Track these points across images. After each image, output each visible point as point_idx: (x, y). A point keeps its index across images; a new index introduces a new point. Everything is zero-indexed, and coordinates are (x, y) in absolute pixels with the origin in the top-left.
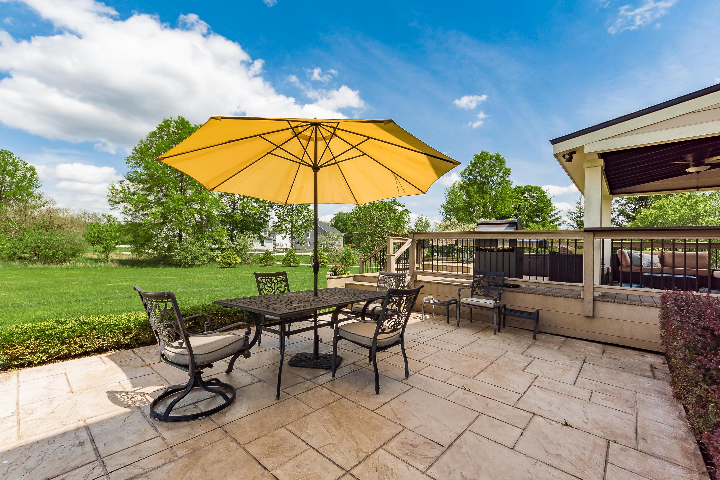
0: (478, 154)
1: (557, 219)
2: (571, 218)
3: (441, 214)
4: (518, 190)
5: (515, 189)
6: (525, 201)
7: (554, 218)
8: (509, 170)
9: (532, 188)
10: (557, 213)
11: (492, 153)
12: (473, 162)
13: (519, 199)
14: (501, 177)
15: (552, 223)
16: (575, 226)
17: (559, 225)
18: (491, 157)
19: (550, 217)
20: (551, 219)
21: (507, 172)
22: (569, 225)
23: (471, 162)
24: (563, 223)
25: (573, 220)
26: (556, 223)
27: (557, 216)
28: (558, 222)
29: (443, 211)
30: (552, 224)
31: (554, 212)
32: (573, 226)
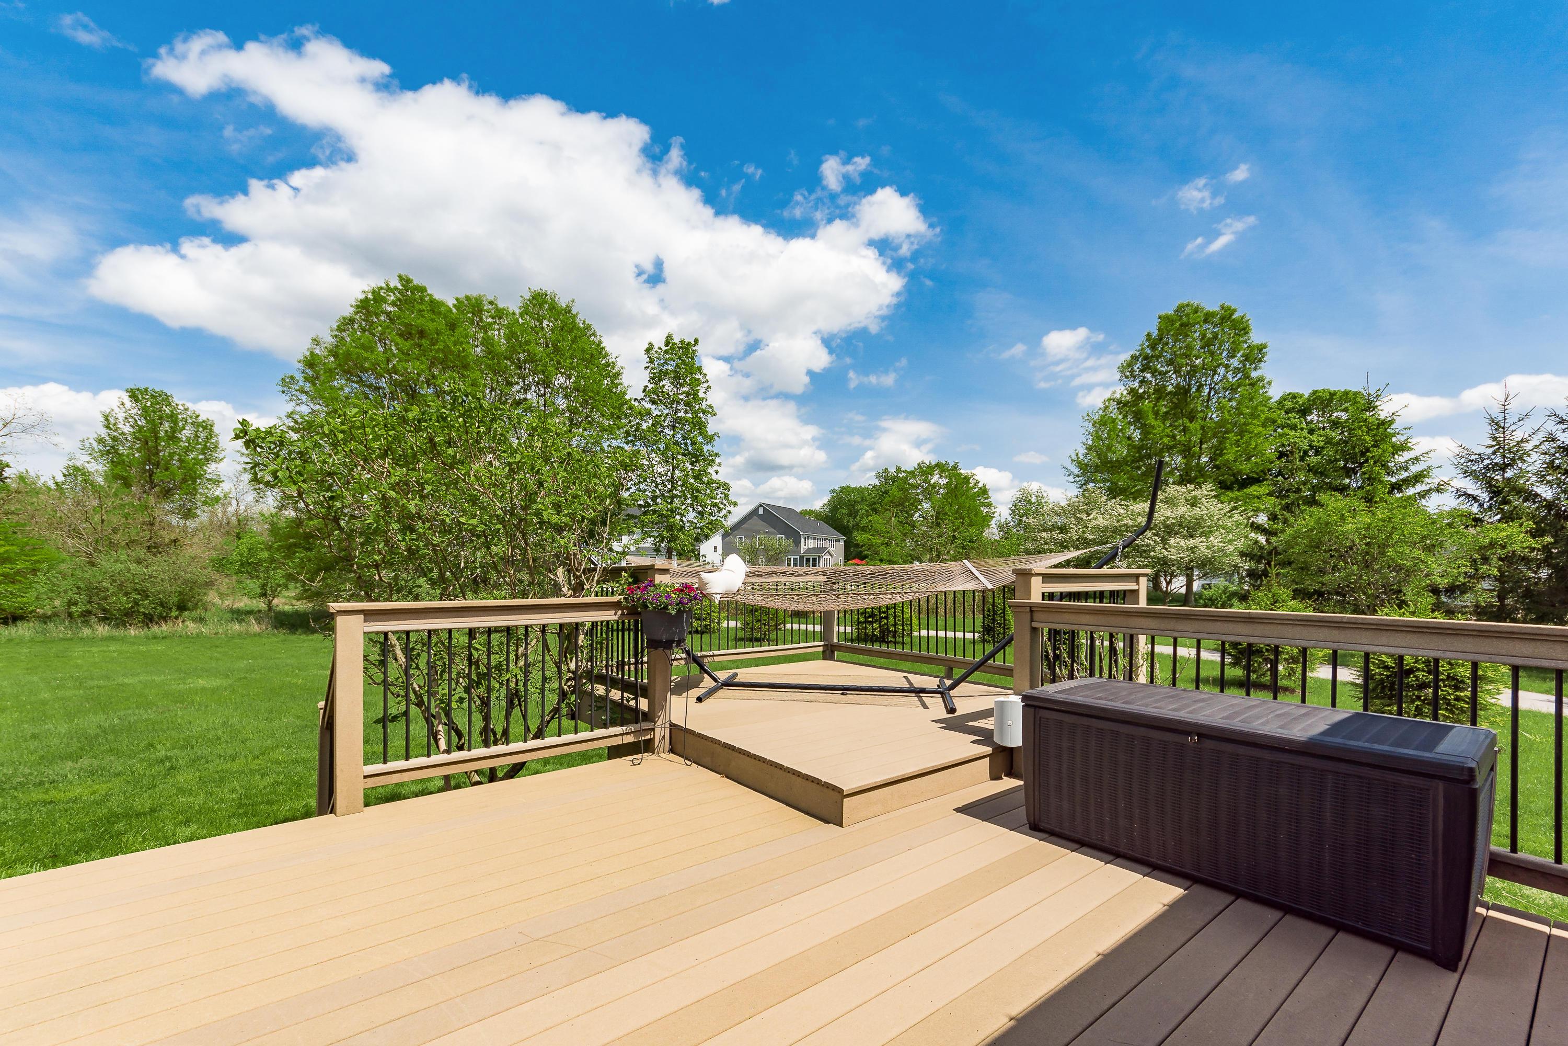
0: (1170, 311)
1: (1418, 478)
2: (1467, 473)
3: (1071, 479)
4: (1289, 404)
5: (1281, 402)
6: (1311, 432)
7: (1404, 475)
8: (1261, 348)
9: (1332, 394)
10: (1416, 459)
11: (1211, 306)
12: (1155, 333)
13: (1294, 427)
14: (1236, 371)
15: (1400, 490)
16: (1484, 496)
17: (1423, 495)
18: (1208, 318)
19: (1390, 473)
20: (1394, 480)
21: (1255, 356)
22: (1462, 494)
23: (1149, 335)
24: (1438, 490)
25: (1476, 478)
26: (1411, 491)
27: (1415, 469)
28: (1419, 488)
29: (1076, 471)
30: (1399, 495)
31: (1406, 456)
32: (1475, 499)
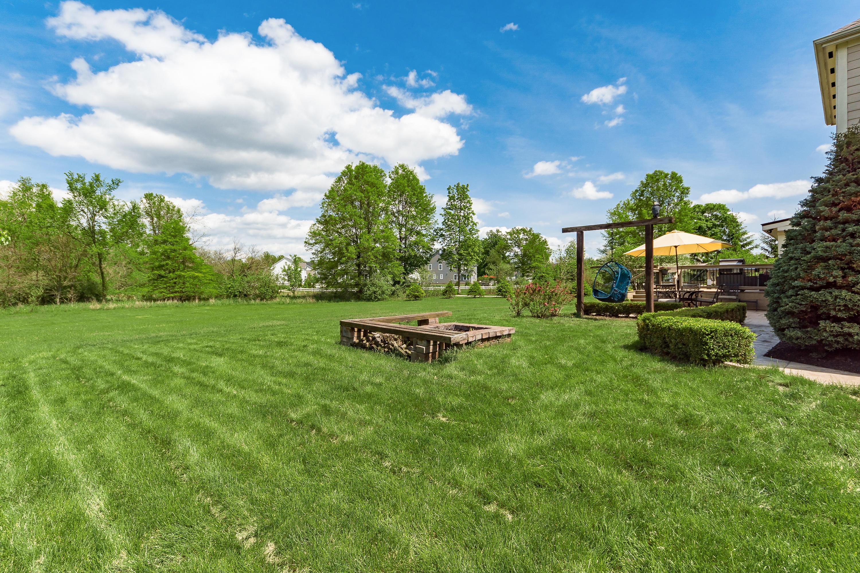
0: (651, 173)
1: (749, 243)
2: (766, 243)
3: (605, 238)
4: (697, 210)
5: (695, 207)
6: (707, 221)
7: (745, 242)
8: (688, 189)
9: (714, 206)
10: (749, 238)
11: (668, 171)
12: (645, 181)
13: (700, 219)
14: (678, 197)
15: (744, 247)
16: (770, 249)
17: (751, 249)
18: (666, 175)
19: (741, 242)
20: (742, 244)
21: (685, 191)
22: (763, 248)
23: (642, 182)
24: (756, 247)
26: (747, 248)
27: (748, 240)
28: (750, 246)
29: (607, 236)
30: (744, 249)
31: (745, 236)
32: (767, 250)
